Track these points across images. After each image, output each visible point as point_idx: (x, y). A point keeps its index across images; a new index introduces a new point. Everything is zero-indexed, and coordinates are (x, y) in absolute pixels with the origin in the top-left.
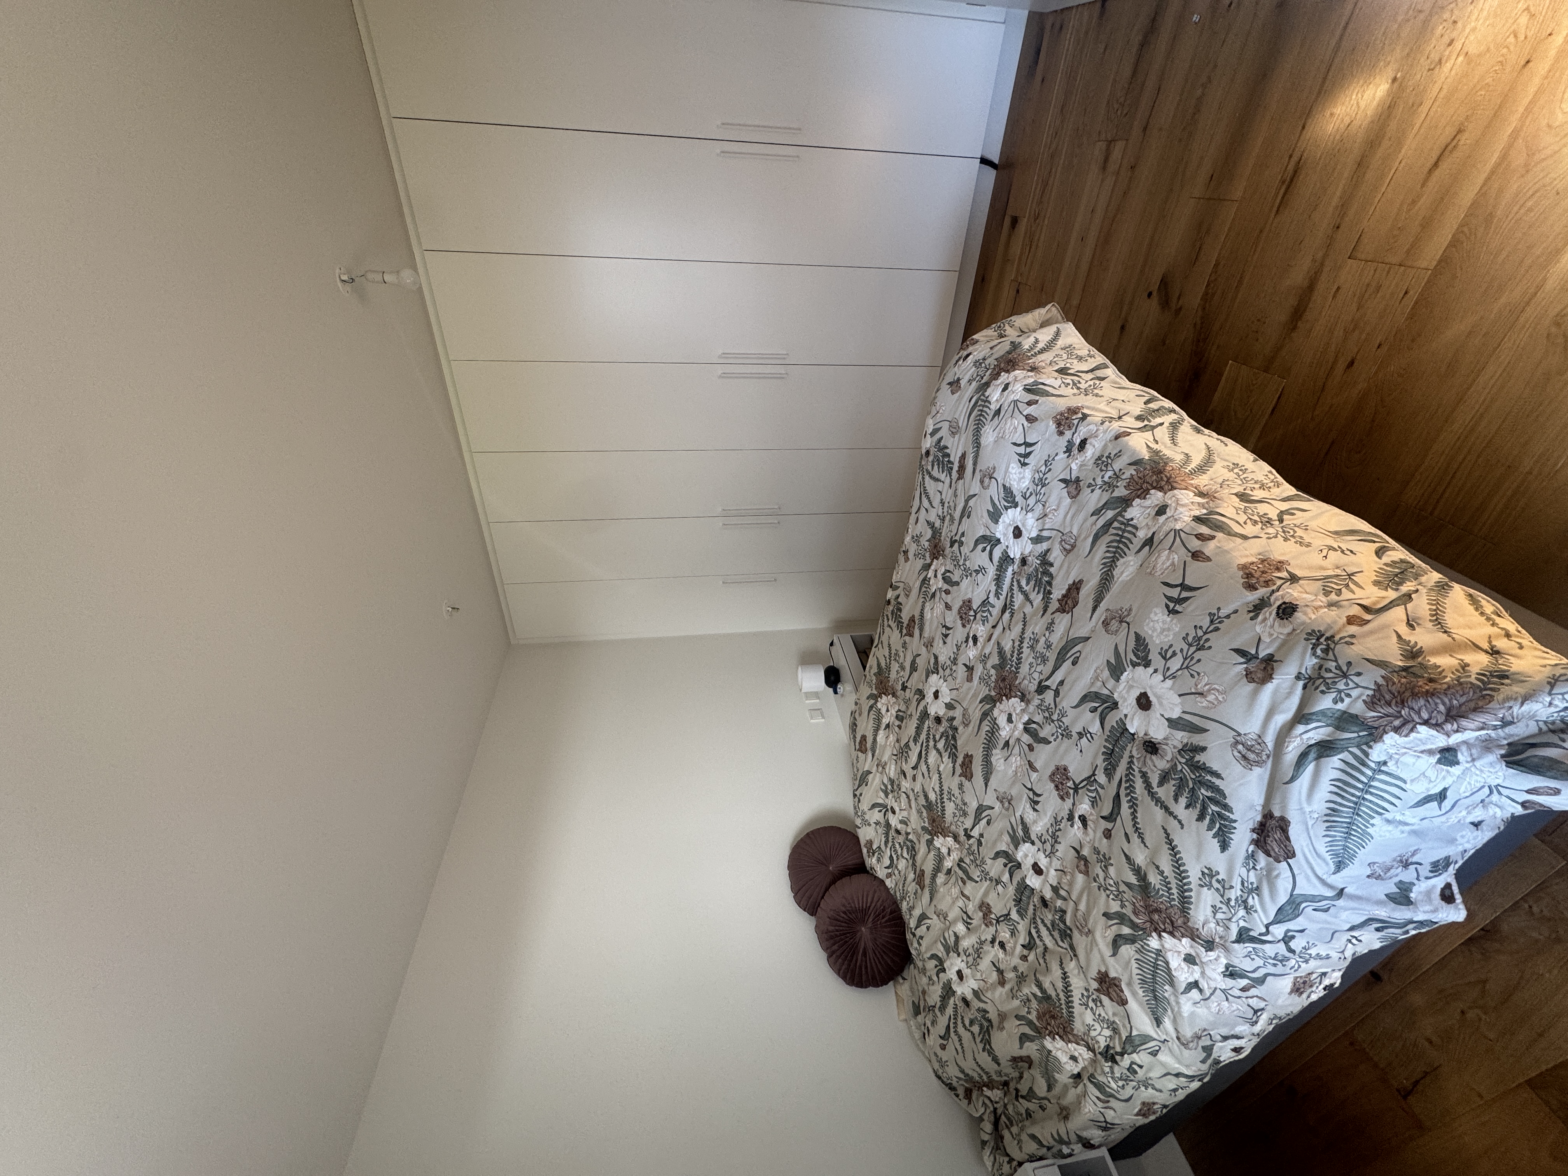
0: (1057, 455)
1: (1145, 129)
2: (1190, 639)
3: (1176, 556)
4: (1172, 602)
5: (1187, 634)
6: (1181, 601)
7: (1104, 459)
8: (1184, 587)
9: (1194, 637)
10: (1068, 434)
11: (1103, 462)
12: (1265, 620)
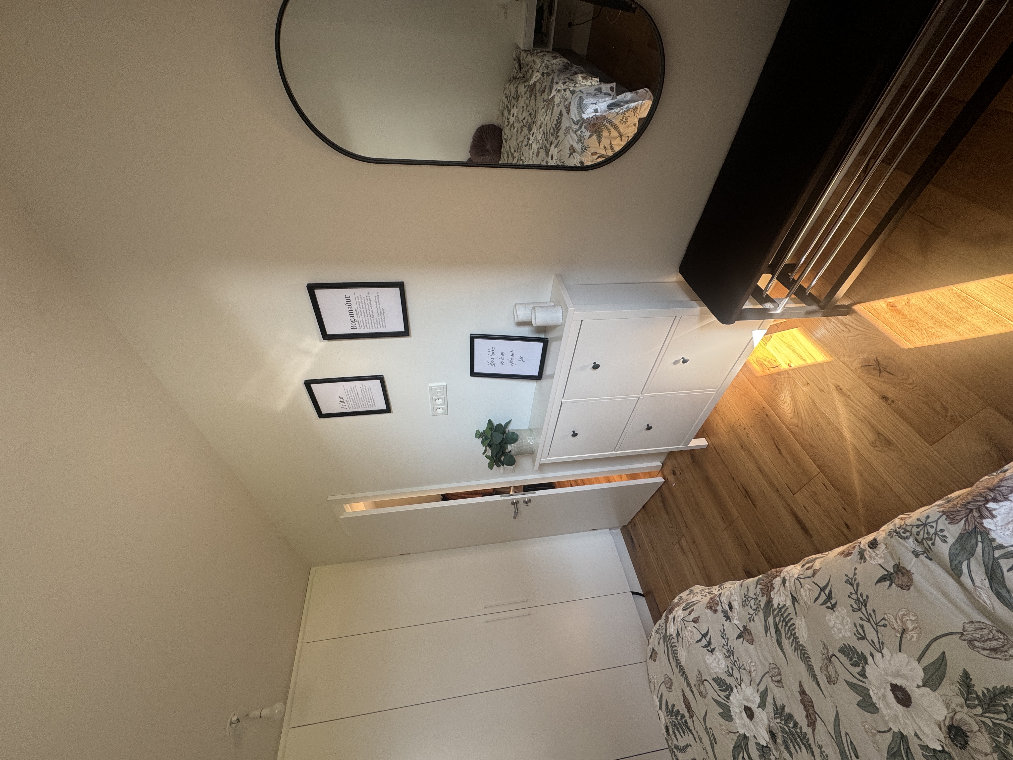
0: (723, 625)
1: (687, 526)
2: (855, 606)
3: (808, 586)
4: (827, 602)
5: (851, 606)
6: (829, 597)
7: (744, 599)
8: (823, 589)
9: (855, 602)
10: (719, 608)
11: (745, 601)
12: (870, 557)
